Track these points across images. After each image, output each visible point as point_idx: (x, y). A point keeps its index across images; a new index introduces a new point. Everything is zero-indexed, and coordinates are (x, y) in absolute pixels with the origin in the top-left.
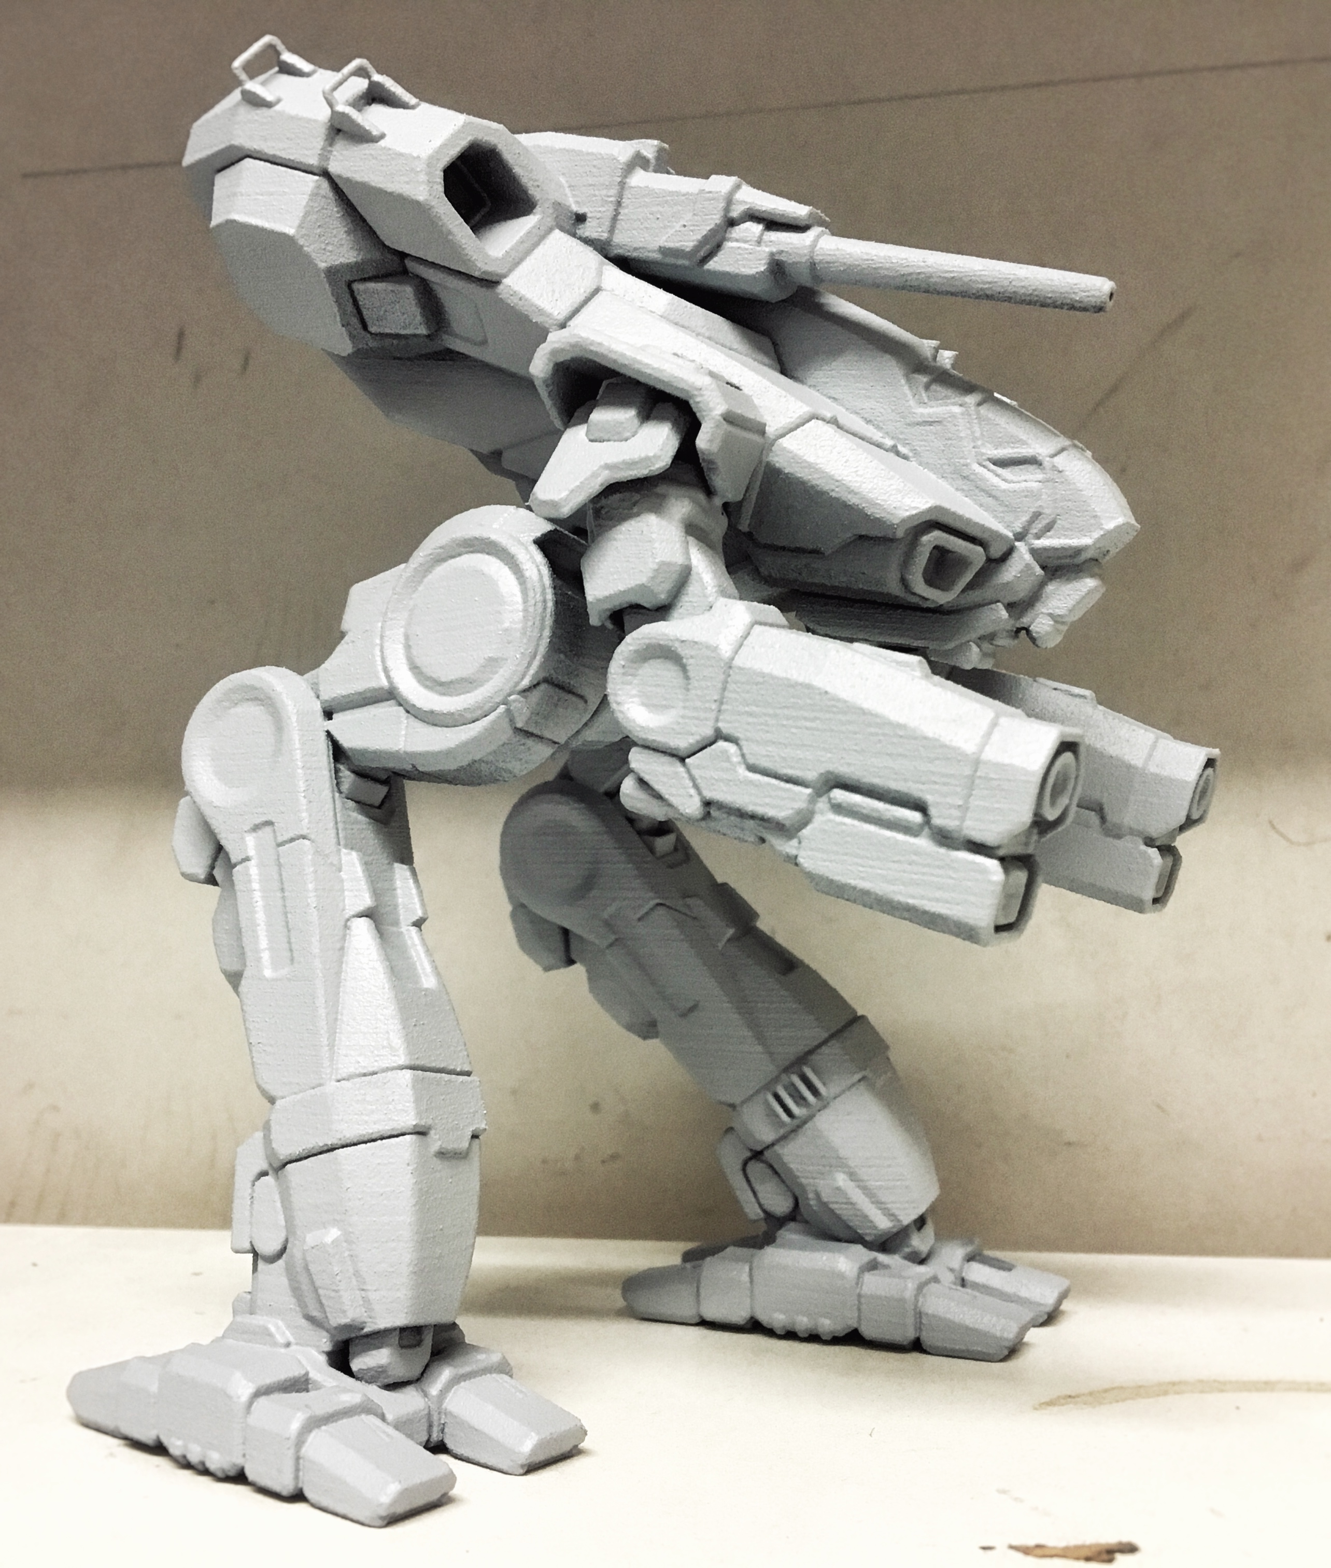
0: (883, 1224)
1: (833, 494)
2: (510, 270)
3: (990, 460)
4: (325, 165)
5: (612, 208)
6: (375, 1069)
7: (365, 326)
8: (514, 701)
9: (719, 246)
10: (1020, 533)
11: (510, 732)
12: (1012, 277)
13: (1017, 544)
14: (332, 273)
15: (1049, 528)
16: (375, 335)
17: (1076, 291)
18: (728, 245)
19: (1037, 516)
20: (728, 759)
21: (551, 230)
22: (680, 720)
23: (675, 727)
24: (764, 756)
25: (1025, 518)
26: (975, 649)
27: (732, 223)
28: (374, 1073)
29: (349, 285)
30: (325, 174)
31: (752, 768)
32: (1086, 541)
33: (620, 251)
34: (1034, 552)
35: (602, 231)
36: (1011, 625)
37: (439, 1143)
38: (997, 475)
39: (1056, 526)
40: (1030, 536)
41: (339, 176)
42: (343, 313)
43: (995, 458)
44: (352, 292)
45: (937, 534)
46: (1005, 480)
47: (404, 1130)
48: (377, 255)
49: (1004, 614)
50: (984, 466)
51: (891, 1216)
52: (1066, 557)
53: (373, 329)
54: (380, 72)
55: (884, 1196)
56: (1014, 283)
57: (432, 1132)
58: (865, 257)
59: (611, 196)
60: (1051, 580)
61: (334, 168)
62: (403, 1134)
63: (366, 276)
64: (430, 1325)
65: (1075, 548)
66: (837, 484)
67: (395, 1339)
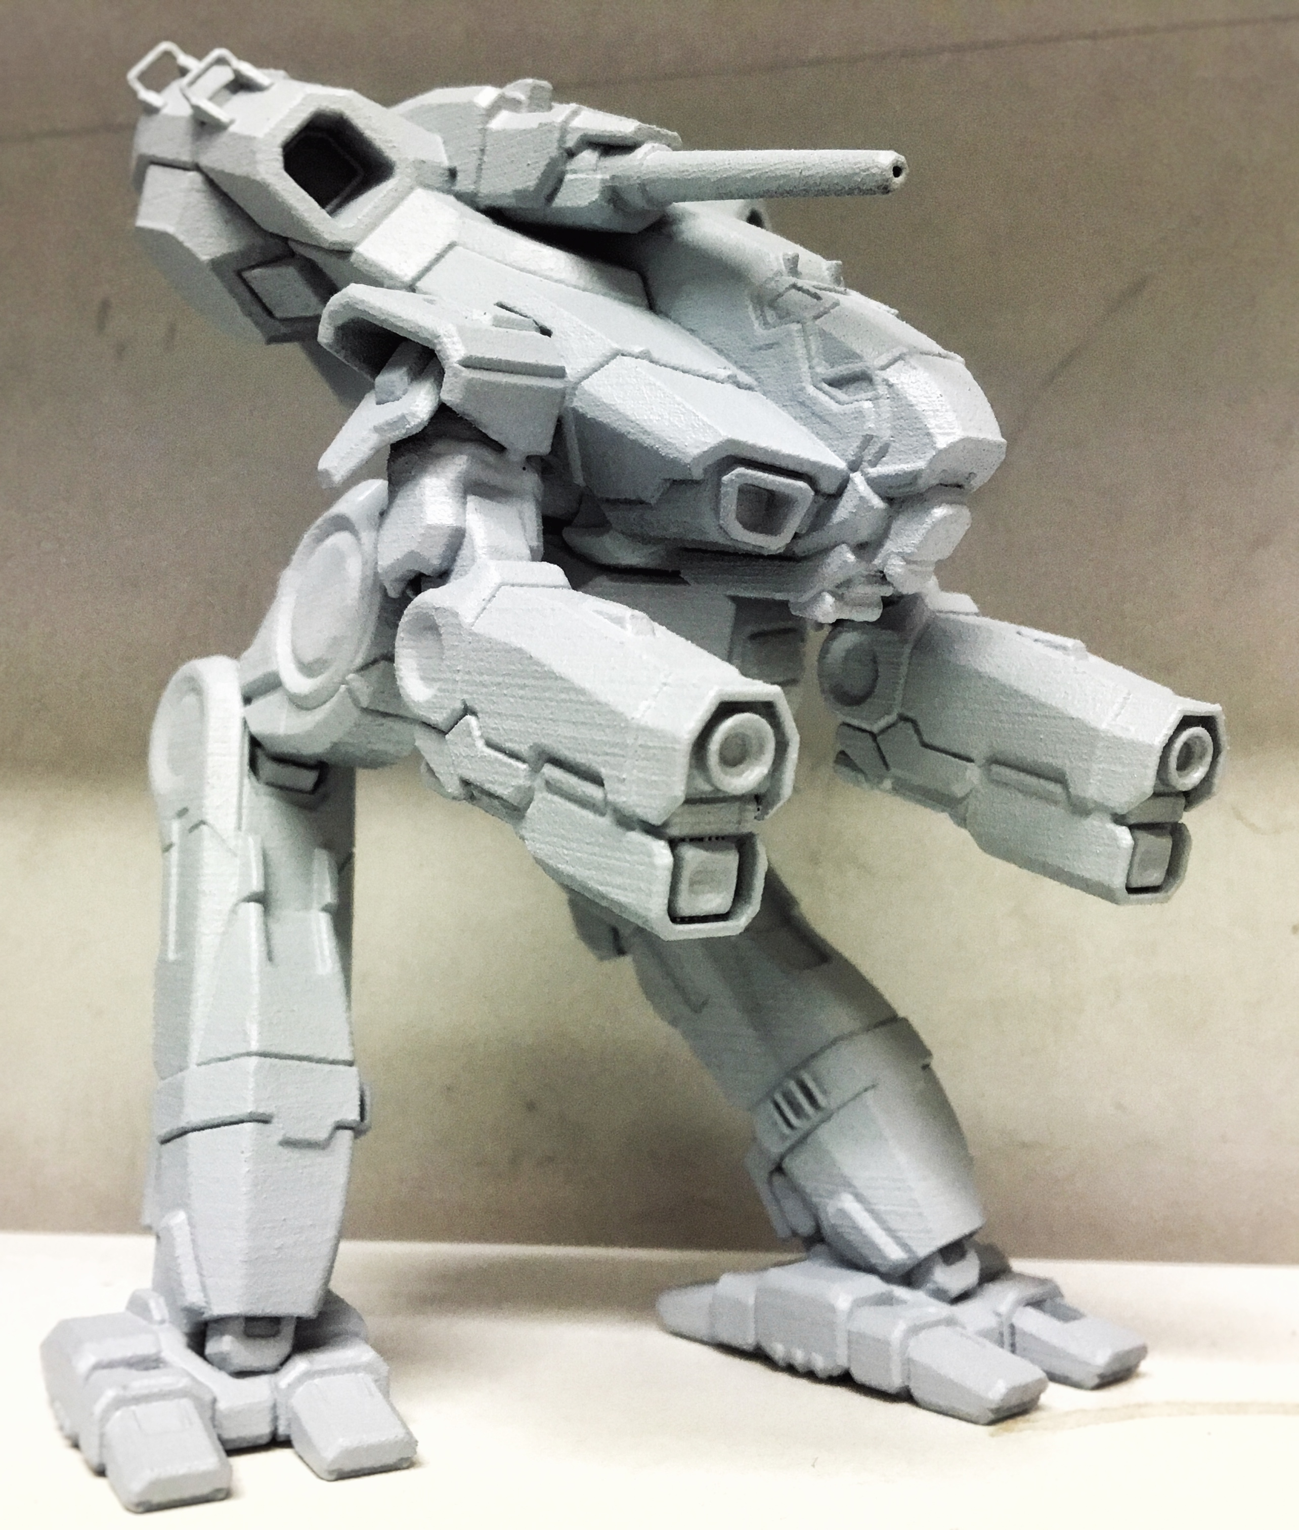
0: (895, 1254)
1: (630, 437)
2: (363, 238)
3: (825, 381)
4: (196, 160)
5: (475, 157)
6: (229, 1055)
7: (270, 313)
8: (353, 680)
9: (560, 181)
10: (853, 462)
11: (356, 713)
12: (802, 166)
13: (852, 475)
14: (217, 265)
15: (883, 452)
16: (284, 320)
17: (857, 171)
18: (569, 177)
19: (868, 440)
20: (470, 734)
21: (412, 189)
22: (439, 694)
23: (435, 700)
24: (493, 729)
25: (856, 443)
26: (829, 599)
27: (571, 154)
28: (228, 1059)
29: (239, 274)
30: (197, 168)
31: (489, 744)
32: (920, 464)
33: (488, 202)
34: (872, 483)
35: (469, 184)
36: (862, 568)
37: (283, 1132)
38: (832, 397)
39: (890, 450)
40: (865, 464)
41: (213, 170)
42: (242, 304)
43: (829, 377)
44: (245, 282)
45: (740, 470)
46: (838, 402)
47: (242, 1118)
48: (259, 241)
49: (851, 557)
50: (820, 389)
51: (905, 1246)
52: (905, 485)
53: (278, 314)
54: (241, 57)
55: (894, 1223)
56: (803, 173)
57: (275, 1120)
58: (682, 169)
59: (474, 146)
60: (898, 513)
61: (205, 161)
62: (242, 1122)
63: (253, 263)
64: (292, 1317)
65: (911, 473)
66: (632, 424)
67: (239, 1327)
